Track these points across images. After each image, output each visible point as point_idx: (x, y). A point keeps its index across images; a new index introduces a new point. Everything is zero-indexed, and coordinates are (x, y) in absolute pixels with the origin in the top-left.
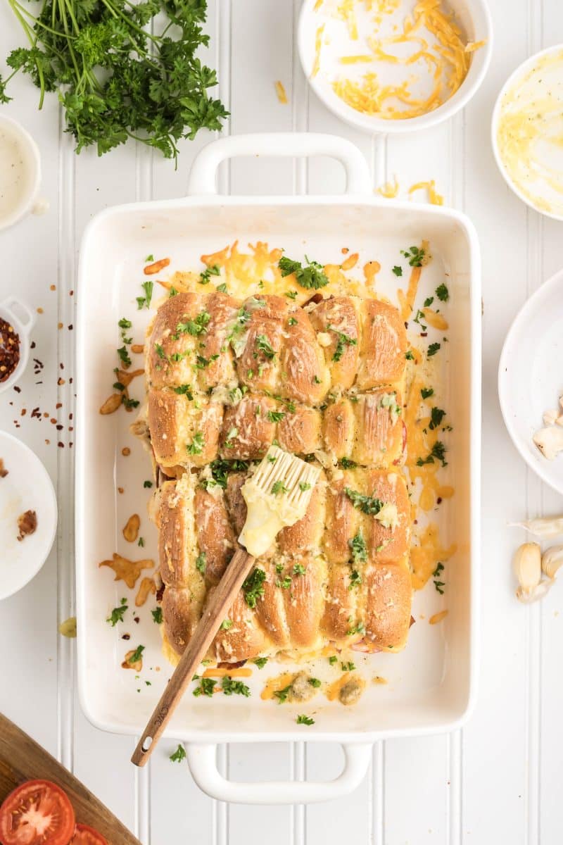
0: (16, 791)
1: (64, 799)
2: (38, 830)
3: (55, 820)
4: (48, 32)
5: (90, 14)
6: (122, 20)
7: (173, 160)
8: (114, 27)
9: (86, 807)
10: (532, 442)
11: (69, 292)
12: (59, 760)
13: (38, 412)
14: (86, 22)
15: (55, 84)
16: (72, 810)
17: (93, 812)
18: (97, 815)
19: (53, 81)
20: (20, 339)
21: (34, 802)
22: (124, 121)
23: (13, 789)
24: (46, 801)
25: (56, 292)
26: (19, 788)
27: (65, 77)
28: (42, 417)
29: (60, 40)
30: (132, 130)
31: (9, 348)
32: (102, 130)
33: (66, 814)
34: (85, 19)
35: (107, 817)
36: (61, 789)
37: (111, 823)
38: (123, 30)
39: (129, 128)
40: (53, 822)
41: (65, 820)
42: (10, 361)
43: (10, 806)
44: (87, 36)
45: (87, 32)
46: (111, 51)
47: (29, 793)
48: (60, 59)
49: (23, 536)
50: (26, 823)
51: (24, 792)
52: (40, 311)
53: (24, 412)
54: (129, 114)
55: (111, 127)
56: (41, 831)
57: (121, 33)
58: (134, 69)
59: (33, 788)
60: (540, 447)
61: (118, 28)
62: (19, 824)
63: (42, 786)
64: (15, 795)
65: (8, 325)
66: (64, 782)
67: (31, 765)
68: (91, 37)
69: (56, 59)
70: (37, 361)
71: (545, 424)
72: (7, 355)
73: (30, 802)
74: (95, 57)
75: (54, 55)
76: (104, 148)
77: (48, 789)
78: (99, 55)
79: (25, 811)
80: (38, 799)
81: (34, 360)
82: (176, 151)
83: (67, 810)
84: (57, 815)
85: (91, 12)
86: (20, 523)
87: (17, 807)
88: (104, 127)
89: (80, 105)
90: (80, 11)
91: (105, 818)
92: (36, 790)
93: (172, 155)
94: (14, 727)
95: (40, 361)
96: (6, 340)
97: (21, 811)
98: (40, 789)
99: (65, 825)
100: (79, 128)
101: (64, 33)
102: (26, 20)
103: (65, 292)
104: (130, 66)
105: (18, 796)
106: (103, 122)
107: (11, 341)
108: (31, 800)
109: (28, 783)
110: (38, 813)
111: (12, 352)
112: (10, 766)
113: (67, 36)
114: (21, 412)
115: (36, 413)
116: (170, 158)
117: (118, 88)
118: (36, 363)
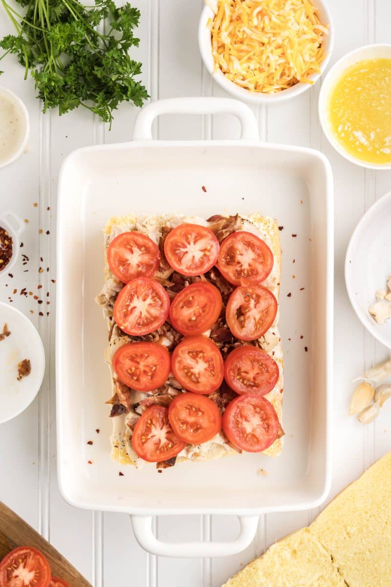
0: (9, 554)
1: (43, 560)
2: (25, 582)
3: (38, 575)
4: (30, 27)
5: (59, 17)
6: (82, 22)
7: (109, 124)
8: (76, 27)
9: (58, 566)
10: (368, 312)
11: (47, 208)
12: (40, 533)
13: (25, 291)
14: (57, 22)
15: (34, 63)
16: (49, 568)
17: (64, 569)
18: (66, 571)
19: (33, 61)
20: (13, 240)
21: (22, 562)
22: (78, 93)
23: (8, 553)
24: (30, 561)
25: (37, 208)
26: (12, 552)
27: (40, 59)
28: (28, 295)
29: (38, 33)
30: (83, 100)
31: (5, 247)
32: (63, 98)
33: (45, 570)
34: (56, 20)
35: (73, 573)
36: (41, 553)
37: (76, 577)
38: (82, 29)
39: (81, 98)
40: (35, 576)
41: (45, 575)
42: (6, 256)
43: (6, 564)
44: (57, 30)
45: (57, 27)
46: (73, 43)
47: (19, 555)
48: (37, 46)
49: (21, 377)
50: (17, 577)
51: (16, 555)
52: (26, 221)
53: (15, 291)
54: (81, 89)
55: (68, 96)
56: (27, 582)
57: (81, 31)
58: (87, 57)
59: (22, 552)
60: (373, 315)
61: (79, 27)
62: (12, 577)
63: (28, 551)
64: (9, 557)
65: (4, 231)
66: (43, 548)
67: (21, 537)
68: (60, 31)
69: (35, 46)
70: (25, 256)
71: (377, 299)
72: (4, 251)
73: (19, 563)
74: (62, 45)
75: (34, 43)
76: (63, 110)
77: (32, 553)
78: (64, 44)
79: (16, 568)
80: (25, 560)
81: (23, 255)
82: (111, 117)
83: (45, 567)
84: (38, 571)
85: (61, 16)
86: (19, 368)
87: (10, 565)
88: (64, 95)
89: (46, 80)
90: (53, 14)
91: (71, 573)
92: (24, 554)
93: (108, 120)
94: (8, 509)
95: (27, 256)
96: (3, 242)
97: (13, 568)
98: (27, 553)
99: (44, 578)
100: (46, 96)
101: (42, 28)
102: (15, 18)
103: (44, 208)
104: (84, 54)
105: (11, 558)
106: (63, 92)
107: (6, 242)
108: (20, 560)
109: (18, 548)
110: (25, 569)
111: (7, 249)
112: (6, 537)
113: (44, 31)
114: (13, 291)
115: (24, 292)
116: (106, 122)
117: (75, 70)
118: (24, 257)
